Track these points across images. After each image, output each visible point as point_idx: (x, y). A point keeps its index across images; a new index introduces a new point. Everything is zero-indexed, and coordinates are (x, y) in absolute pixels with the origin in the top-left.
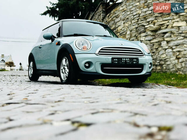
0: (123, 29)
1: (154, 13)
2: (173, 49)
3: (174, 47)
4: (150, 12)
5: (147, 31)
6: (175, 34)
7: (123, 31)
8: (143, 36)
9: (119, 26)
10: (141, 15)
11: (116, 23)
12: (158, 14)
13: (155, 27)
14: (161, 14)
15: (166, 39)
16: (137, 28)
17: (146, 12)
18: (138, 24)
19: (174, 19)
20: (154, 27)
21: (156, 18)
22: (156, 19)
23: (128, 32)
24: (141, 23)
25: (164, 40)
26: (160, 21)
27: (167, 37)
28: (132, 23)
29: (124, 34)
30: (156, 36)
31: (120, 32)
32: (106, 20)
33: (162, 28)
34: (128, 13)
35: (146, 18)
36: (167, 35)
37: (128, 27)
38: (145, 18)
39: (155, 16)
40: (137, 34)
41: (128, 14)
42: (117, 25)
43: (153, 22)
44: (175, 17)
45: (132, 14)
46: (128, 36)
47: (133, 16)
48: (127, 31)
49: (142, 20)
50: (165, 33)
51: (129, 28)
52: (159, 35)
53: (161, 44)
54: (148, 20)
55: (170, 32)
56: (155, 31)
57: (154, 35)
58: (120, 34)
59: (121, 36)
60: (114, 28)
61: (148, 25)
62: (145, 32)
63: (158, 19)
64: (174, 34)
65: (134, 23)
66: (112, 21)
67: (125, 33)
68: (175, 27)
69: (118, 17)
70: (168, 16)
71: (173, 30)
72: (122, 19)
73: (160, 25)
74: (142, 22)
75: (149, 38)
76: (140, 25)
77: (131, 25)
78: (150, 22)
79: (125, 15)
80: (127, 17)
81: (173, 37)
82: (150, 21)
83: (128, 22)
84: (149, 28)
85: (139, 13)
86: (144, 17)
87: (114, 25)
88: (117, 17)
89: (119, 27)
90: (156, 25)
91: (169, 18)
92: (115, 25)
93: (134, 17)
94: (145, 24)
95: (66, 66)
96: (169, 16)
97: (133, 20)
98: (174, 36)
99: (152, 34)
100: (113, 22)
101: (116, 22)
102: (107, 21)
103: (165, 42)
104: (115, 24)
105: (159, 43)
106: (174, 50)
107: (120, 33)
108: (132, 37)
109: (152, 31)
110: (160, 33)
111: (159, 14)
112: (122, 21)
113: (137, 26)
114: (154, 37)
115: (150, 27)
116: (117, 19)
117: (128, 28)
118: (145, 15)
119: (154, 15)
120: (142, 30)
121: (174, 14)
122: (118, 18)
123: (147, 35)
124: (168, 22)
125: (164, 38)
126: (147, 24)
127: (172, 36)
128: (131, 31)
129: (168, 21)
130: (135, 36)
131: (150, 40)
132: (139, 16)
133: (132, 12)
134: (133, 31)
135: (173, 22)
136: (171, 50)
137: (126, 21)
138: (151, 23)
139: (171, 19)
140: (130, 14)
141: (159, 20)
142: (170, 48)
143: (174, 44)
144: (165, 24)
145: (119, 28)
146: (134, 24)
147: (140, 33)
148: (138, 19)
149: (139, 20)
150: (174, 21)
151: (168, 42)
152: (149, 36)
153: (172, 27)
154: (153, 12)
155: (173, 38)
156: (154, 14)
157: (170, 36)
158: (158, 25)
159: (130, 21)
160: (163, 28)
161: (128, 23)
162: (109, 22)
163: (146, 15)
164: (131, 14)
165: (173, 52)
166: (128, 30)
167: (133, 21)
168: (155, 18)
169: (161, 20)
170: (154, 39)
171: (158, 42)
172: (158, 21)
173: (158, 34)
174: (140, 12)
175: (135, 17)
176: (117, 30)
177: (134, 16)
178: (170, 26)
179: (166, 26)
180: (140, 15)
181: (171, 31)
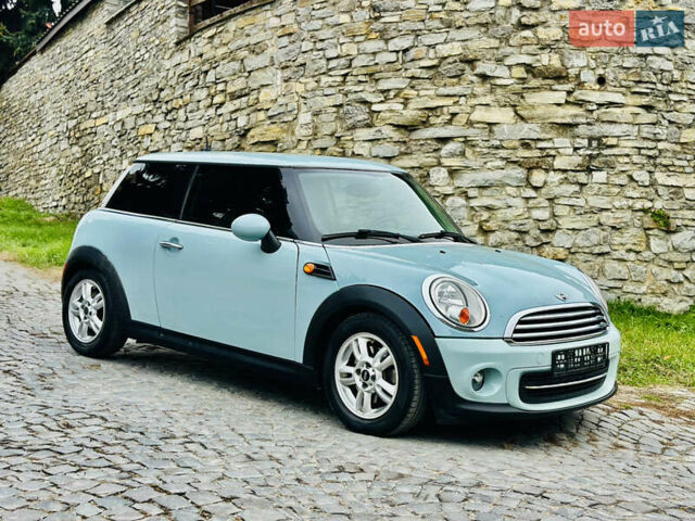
0: (281, 101)
1: (404, 62)
2: (468, 198)
3: (472, 193)
4: (393, 57)
5: (377, 123)
6: (478, 149)
7: (282, 110)
8: (364, 141)
9: (263, 86)
10: (354, 63)
11: (250, 72)
12: (419, 70)
13: (410, 114)
14: (432, 72)
15: (446, 162)
16: (341, 106)
17: (374, 54)
18: (346, 95)
19: (475, 96)
20: (404, 112)
21: (414, 82)
22: (413, 87)
23: (305, 117)
24: (356, 92)
25: (440, 164)
26: (427, 96)
27: (452, 155)
28: (322, 84)
29: (286, 119)
30: (414, 148)
31: (267, 110)
32: (199, 51)
33: (433, 120)
34: (307, 46)
35: (377, 76)
36: (450, 147)
37: (304, 98)
38: (371, 75)
39: (409, 74)
40: (339, 130)
41: (303, 50)
42: (255, 82)
43: (402, 95)
44: (479, 89)
45: (321, 52)
46: (304, 132)
47: (324, 62)
48: (299, 109)
49: (360, 82)
50: (444, 140)
51: (308, 101)
52: (422, 145)
53: (428, 174)
54: (383, 85)
55: (462, 139)
56: (409, 128)
57: (404, 142)
58: (270, 117)
59: (273, 126)
60: (242, 89)
61: (382, 102)
62: (369, 126)
63: (420, 87)
64: (473, 146)
65: (330, 86)
66: (233, 60)
67: (290, 118)
68: (479, 122)
69: (257, 50)
70: (455, 80)
71: (470, 132)
72: (276, 62)
73: (426, 109)
74: (361, 88)
75: (388, 149)
76: (351, 97)
77: (318, 92)
78: (392, 94)
79: (290, 51)
80: (300, 60)
81: (471, 157)
82: (389, 90)
83: (303, 80)
84: (388, 114)
85: (348, 55)
86: (370, 70)
87: (243, 79)
88: (255, 49)
89: (264, 90)
90: (411, 106)
91: (457, 90)
92: (247, 77)
93: (328, 65)
94: (370, 98)
95: (379, 369)
96: (458, 83)
97: (324, 73)
98: (474, 152)
99: (397, 136)
100: (236, 66)
101: (248, 69)
102: (201, 55)
103: (444, 173)
104: (246, 74)
105: (421, 172)
106: (474, 203)
107: (270, 113)
108: (319, 135)
109: (398, 127)
110: (427, 139)
111: (424, 71)
112: (279, 72)
113: (340, 99)
114: (403, 149)
115: (391, 111)
116: (253, 56)
117: (302, 100)
118: (372, 63)
119: (406, 69)
120: (360, 118)
121: (474, 79)
122: (258, 54)
123: (379, 140)
124: (456, 103)
125: (439, 158)
126: (380, 99)
127: (469, 152)
128: (316, 114)
129: (456, 99)
130: (332, 135)
131: (389, 159)
132: (350, 66)
133: (319, 45)
134: (323, 117)
135: (473, 107)
136: (461, 201)
137: (294, 72)
138: (395, 96)
139: (465, 96)
140: (312, 50)
141: (422, 93)
142: (459, 195)
143: (473, 181)
144: (445, 109)
145: (265, 96)
146: (328, 92)
147: (353, 127)
148: (345, 75)
149: (348, 78)
150: (474, 101)
151: (452, 172)
152: (387, 144)
153: (470, 123)
154: (401, 61)
155: (472, 160)
156: (405, 66)
157: (463, 154)
158: (421, 109)
159: (314, 76)
160: (439, 120)
161: (306, 84)
162: (214, 63)
163: (377, 64)
164: (319, 50)
165: (468, 210)
166: (304, 108)
167: (324, 79)
168: (409, 80)
169: (432, 93)
170: (405, 157)
171: (419, 168)
172: (418, 95)
173: (419, 140)
174: (355, 53)
175: (333, 64)
176: (257, 99)
177: (329, 60)
178: (462, 118)
179: (449, 117)
180: (351, 60)
181: (465, 137)
